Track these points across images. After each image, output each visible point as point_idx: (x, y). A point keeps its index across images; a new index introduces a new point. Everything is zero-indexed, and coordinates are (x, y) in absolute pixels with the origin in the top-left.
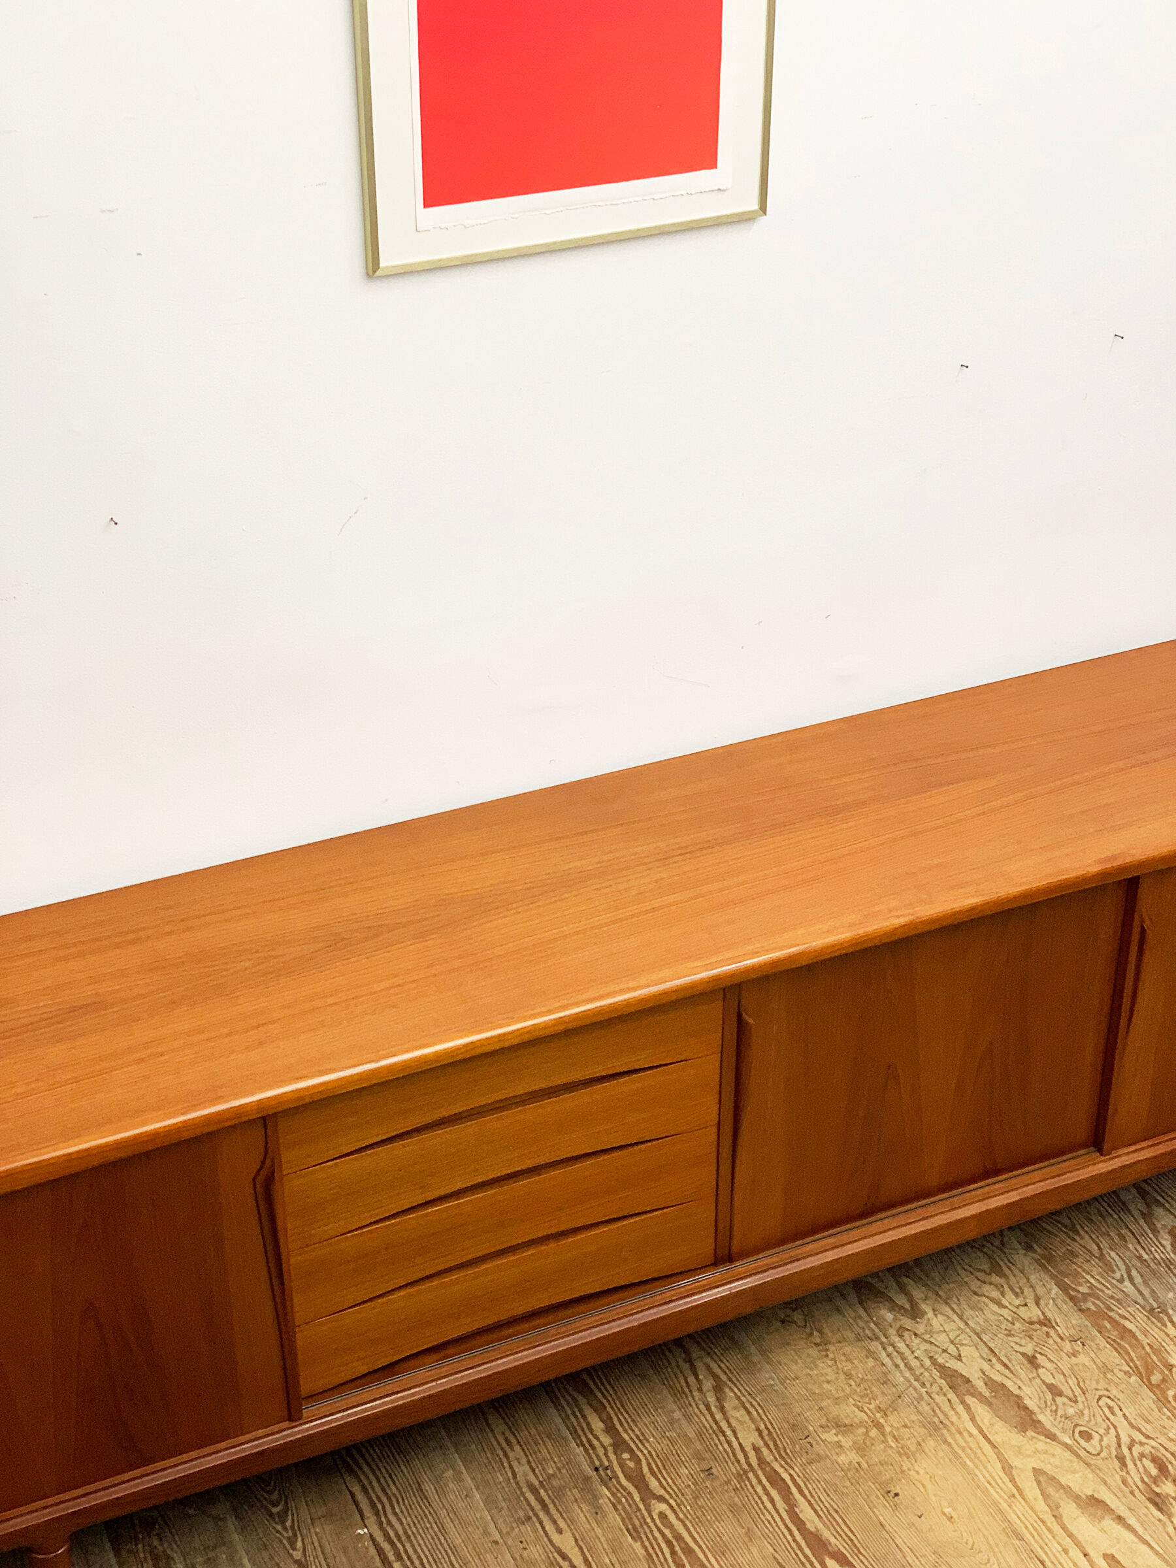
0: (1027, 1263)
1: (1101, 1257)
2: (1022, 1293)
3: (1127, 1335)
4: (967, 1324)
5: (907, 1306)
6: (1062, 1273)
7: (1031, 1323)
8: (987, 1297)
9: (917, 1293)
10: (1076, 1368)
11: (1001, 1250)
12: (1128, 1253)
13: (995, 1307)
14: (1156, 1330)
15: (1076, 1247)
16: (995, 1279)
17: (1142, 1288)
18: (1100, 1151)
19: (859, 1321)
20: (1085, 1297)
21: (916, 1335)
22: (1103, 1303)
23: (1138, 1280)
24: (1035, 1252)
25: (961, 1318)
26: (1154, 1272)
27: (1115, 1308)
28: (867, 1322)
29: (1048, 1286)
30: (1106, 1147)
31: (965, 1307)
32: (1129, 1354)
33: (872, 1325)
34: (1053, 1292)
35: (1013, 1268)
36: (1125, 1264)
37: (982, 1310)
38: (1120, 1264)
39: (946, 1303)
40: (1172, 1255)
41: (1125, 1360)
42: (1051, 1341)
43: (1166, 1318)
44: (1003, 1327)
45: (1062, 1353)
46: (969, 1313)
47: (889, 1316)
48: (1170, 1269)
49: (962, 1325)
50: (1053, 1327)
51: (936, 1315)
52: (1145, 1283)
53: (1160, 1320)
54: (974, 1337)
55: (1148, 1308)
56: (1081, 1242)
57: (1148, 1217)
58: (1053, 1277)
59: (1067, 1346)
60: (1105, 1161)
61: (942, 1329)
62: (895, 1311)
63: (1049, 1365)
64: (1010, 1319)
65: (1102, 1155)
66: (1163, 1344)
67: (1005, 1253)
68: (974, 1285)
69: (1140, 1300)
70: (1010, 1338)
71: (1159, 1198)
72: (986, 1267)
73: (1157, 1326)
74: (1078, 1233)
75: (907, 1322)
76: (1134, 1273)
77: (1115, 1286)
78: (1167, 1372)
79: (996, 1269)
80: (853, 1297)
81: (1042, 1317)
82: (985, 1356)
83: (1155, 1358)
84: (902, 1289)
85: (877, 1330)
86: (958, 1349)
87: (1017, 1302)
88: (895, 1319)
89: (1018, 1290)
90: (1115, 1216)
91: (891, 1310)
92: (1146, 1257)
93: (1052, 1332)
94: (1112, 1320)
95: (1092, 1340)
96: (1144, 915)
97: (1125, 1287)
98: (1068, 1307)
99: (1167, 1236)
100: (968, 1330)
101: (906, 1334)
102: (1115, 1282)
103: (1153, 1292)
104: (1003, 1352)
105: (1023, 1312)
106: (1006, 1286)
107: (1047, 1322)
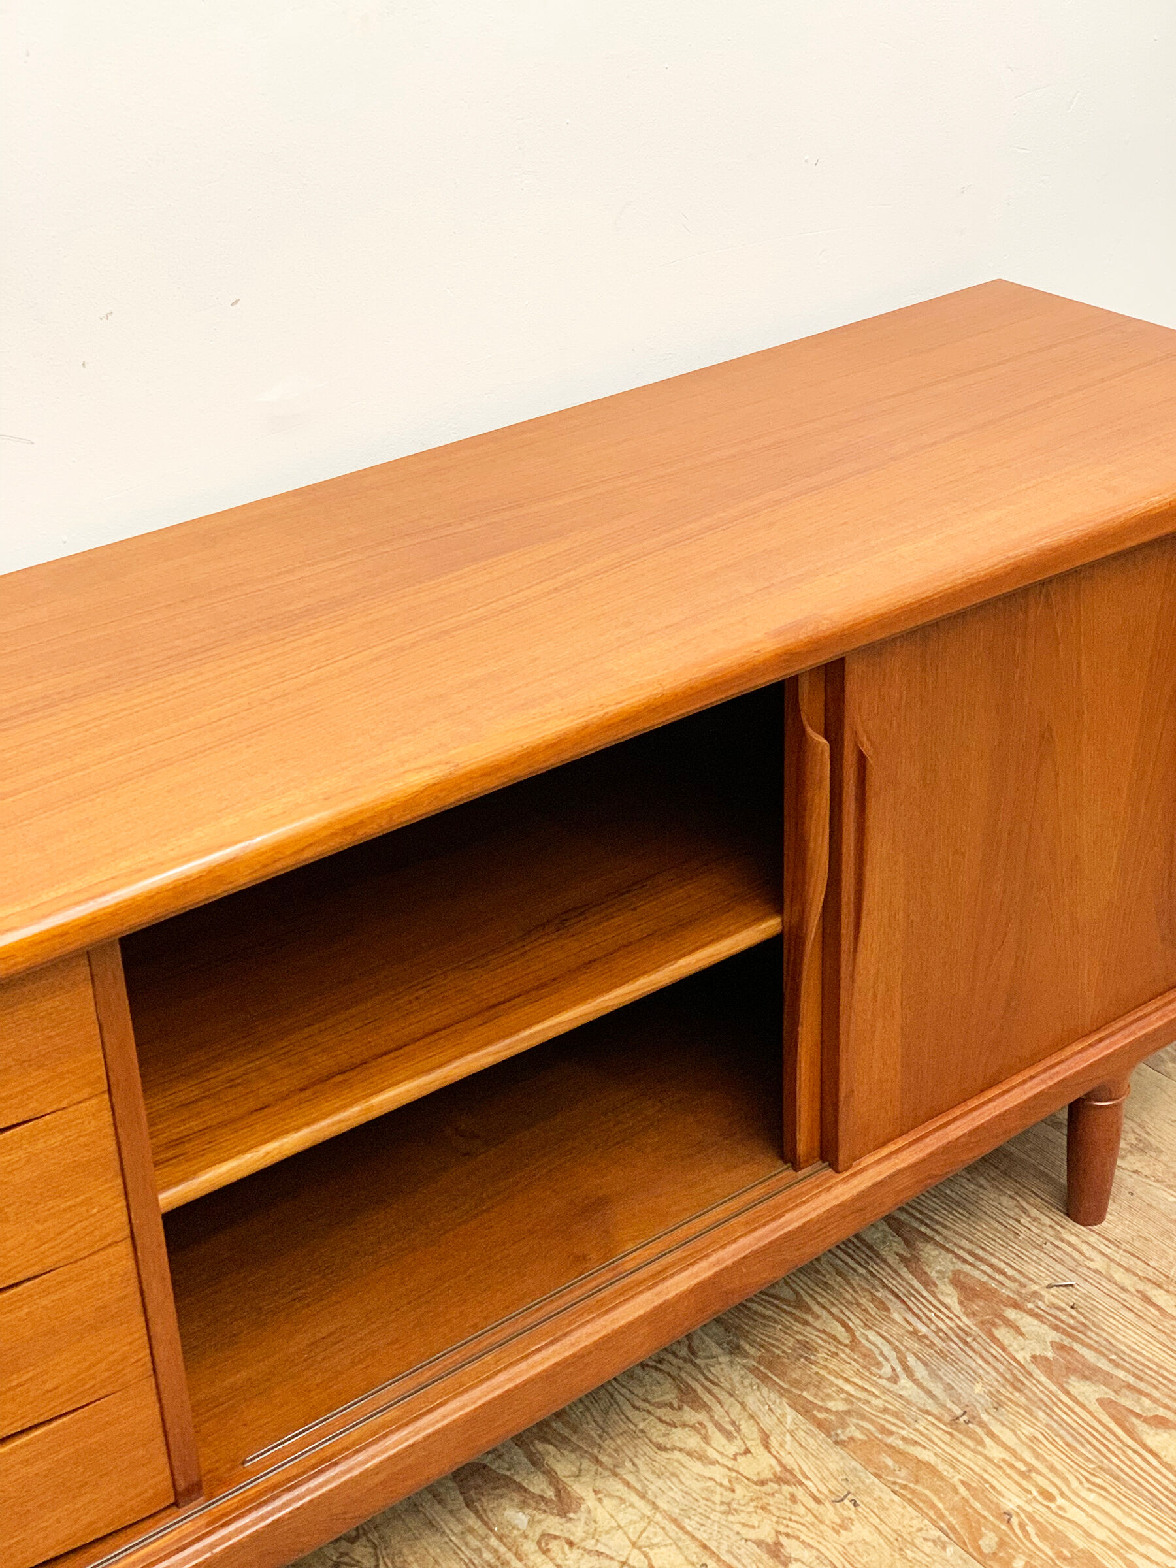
0: (736, 1379)
1: (854, 1344)
2: (738, 1430)
3: (924, 1474)
4: (655, 1506)
5: (550, 1493)
6: (796, 1383)
7: (762, 1483)
8: (681, 1450)
9: (563, 1467)
10: (851, 1551)
11: (691, 1361)
12: (895, 1330)
13: (697, 1466)
14: (969, 1454)
15: (811, 1335)
16: (690, 1415)
17: (931, 1385)
18: (834, 1166)
19: (469, 1537)
20: (843, 1416)
21: (571, 1544)
22: (872, 1422)
23: (920, 1372)
24: (746, 1355)
25: (643, 1496)
26: (941, 1353)
27: (894, 1429)
28: (483, 1539)
29: (779, 1412)
30: (842, 1156)
31: (649, 1475)
32: (933, 1506)
33: (493, 1542)
34: (789, 1419)
35: (716, 1390)
36: (896, 1349)
37: (673, 1474)
38: (886, 1349)
39: (615, 1474)
40: (964, 1319)
41: (931, 1520)
42: (801, 1510)
43: (979, 1430)
44: (717, 1499)
45: (823, 1527)
46: (655, 1486)
47: (520, 1519)
48: (966, 1343)
49: (647, 1510)
50: (801, 1484)
51: (600, 1500)
52: (934, 1375)
53: (971, 1435)
54: (671, 1527)
55: (947, 1418)
56: (818, 1324)
57: (911, 1261)
58: (783, 1392)
59: (829, 1513)
60: (845, 1181)
61: (615, 1525)
62: (528, 1506)
63: (806, 1555)
64: (726, 1482)
65: (838, 1172)
66: (986, 1476)
67: (695, 1365)
68: (657, 1432)
69: (931, 1406)
70: (731, 1518)
71: (923, 1229)
72: (671, 1396)
73: (968, 1447)
74: (808, 1309)
75: (552, 1523)
76: (911, 1361)
77: (885, 1391)
78: (1003, 1527)
79: (689, 1397)
80: (455, 1498)
81: (778, 1469)
82: (694, 1559)
83: (977, 1505)
84: (536, 1462)
85: (502, 1549)
86: (646, 1555)
87: (732, 1449)
88: (532, 1522)
89: (730, 1428)
90: (862, 1271)
91: (523, 1505)
92: (924, 1330)
93: (799, 1492)
94: (893, 1451)
95: (870, 1494)
96: (860, 730)
97: (904, 1388)
98: (816, 1441)
99: (949, 1289)
100: (658, 1517)
101: (554, 1545)
102: (884, 1382)
103: (949, 1388)
104: (724, 1547)
105: (744, 1465)
106: (710, 1427)
107: (789, 1477)
